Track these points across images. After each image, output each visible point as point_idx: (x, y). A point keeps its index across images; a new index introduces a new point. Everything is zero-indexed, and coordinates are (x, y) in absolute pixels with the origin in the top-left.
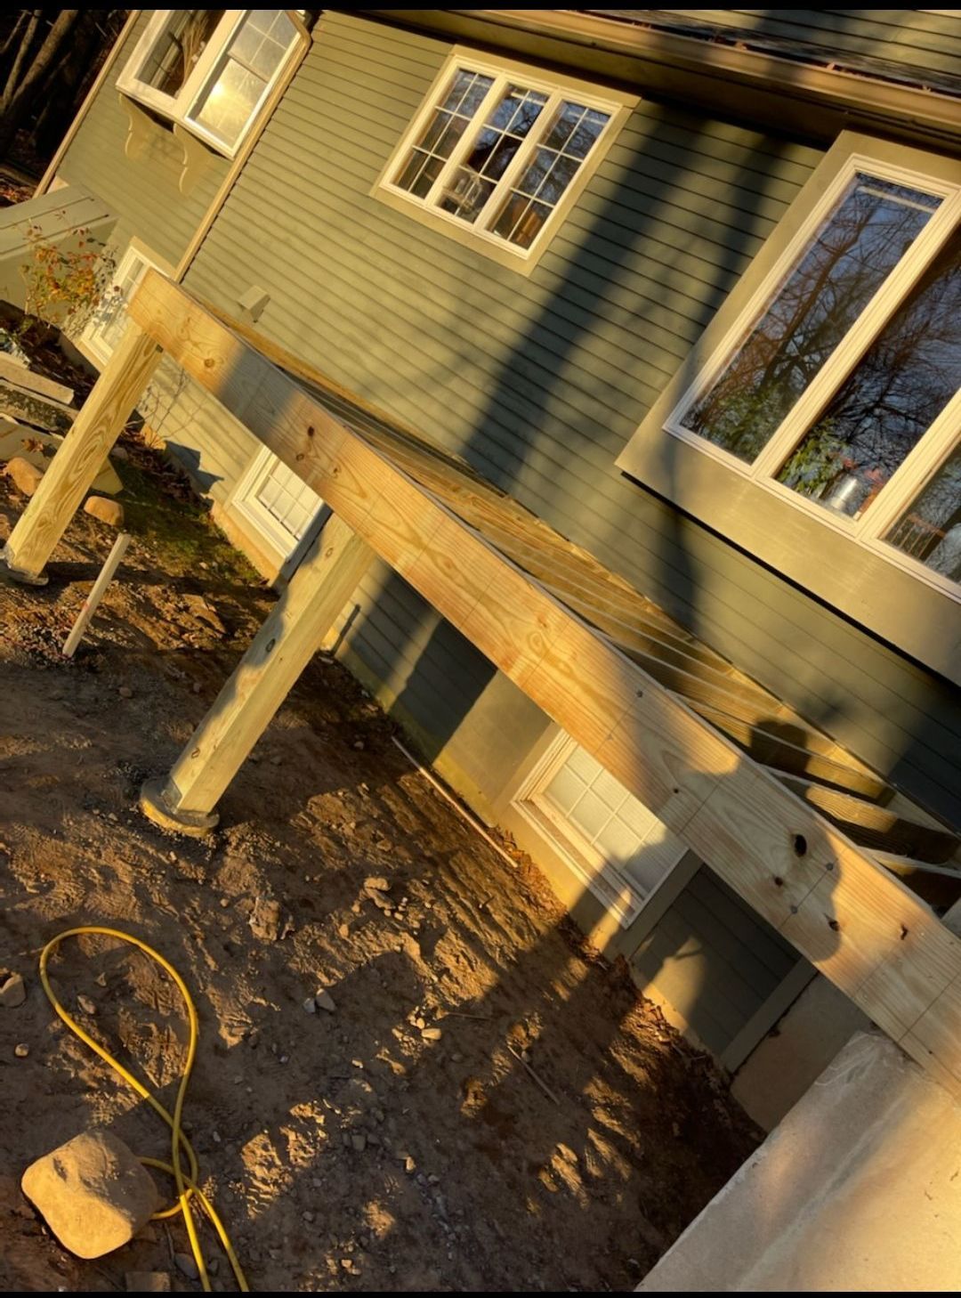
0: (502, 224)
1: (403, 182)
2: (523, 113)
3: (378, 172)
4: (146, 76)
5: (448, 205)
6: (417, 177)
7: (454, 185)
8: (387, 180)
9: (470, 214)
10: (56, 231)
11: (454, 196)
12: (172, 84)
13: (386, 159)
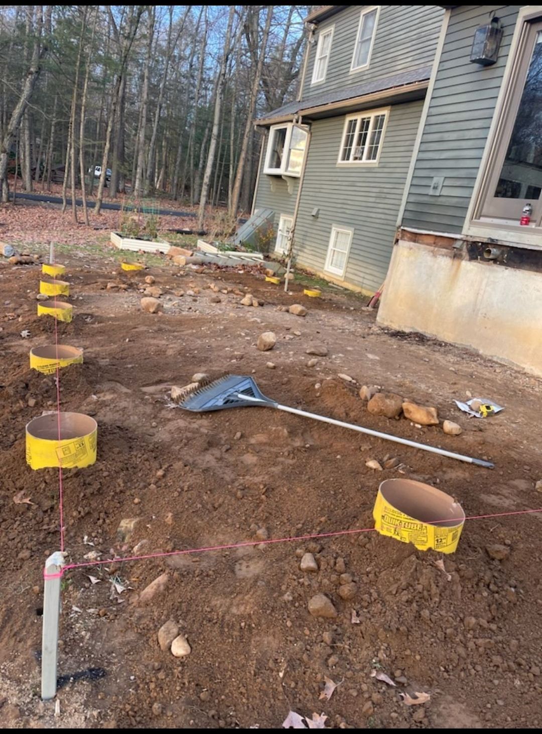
0: (369, 158)
1: (343, 159)
2: (365, 124)
3: (336, 159)
4: (271, 166)
5: (356, 159)
6: (346, 156)
7: (355, 152)
8: (340, 161)
9: (361, 159)
10: (259, 222)
11: (357, 156)
12: (278, 165)
13: (337, 155)
